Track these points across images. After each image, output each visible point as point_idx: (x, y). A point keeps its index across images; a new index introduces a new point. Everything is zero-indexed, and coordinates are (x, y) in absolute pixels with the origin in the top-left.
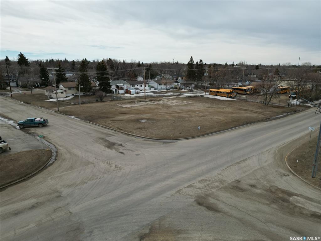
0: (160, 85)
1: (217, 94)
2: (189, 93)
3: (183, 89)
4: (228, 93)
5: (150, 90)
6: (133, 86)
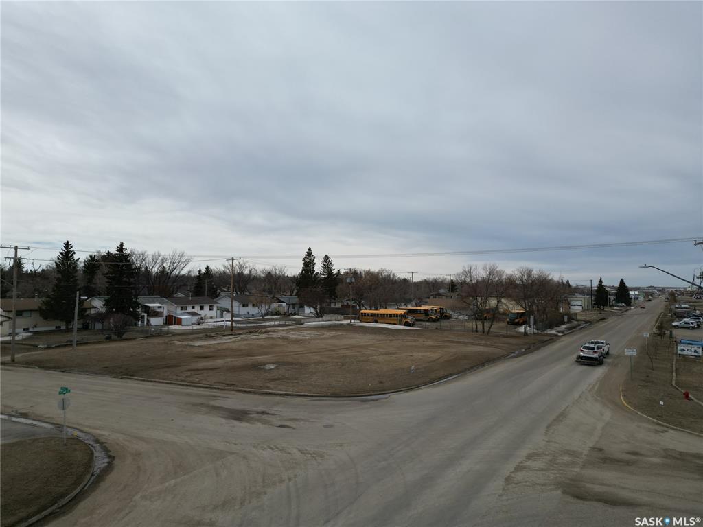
1: (376, 318)
2: (317, 319)
3: (295, 314)
4: (401, 316)
5: (222, 317)
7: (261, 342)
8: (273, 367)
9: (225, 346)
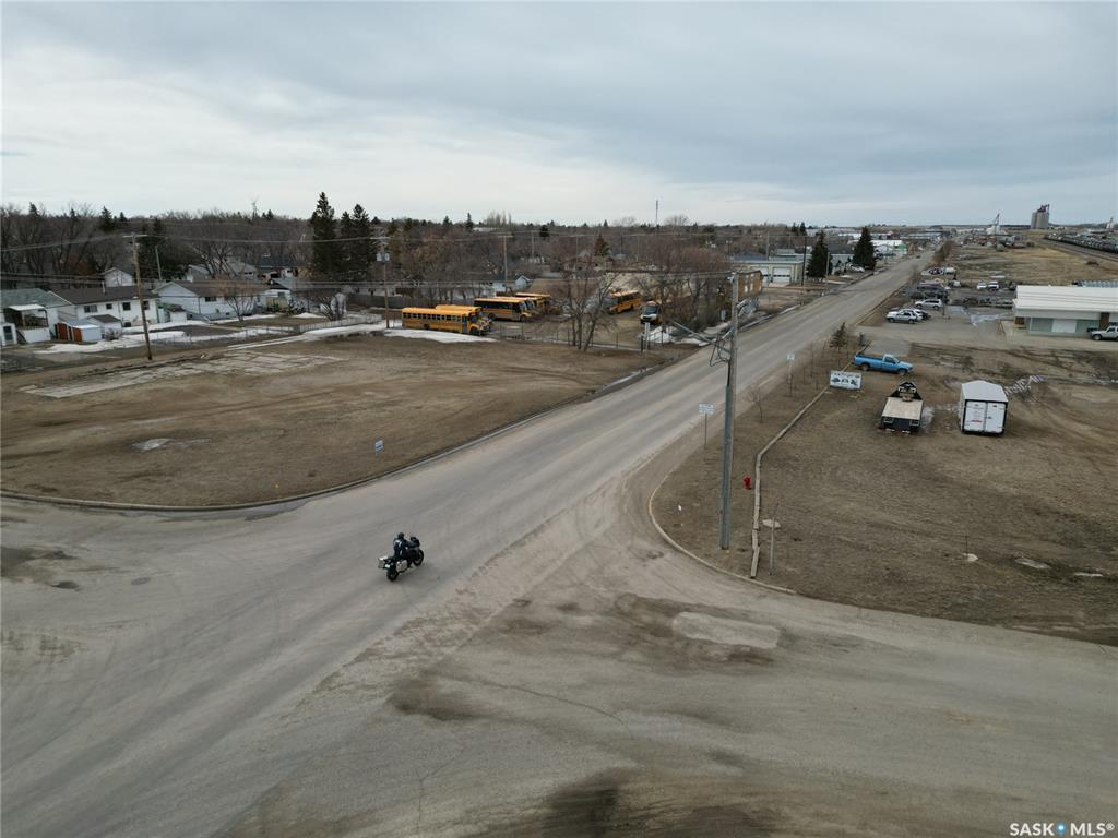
0: (208, 299)
1: (428, 322)
2: (330, 324)
3: (303, 311)
4: (465, 319)
5: (169, 321)
6: (87, 310)
7: (183, 386)
8: (157, 445)
9: (112, 397)
